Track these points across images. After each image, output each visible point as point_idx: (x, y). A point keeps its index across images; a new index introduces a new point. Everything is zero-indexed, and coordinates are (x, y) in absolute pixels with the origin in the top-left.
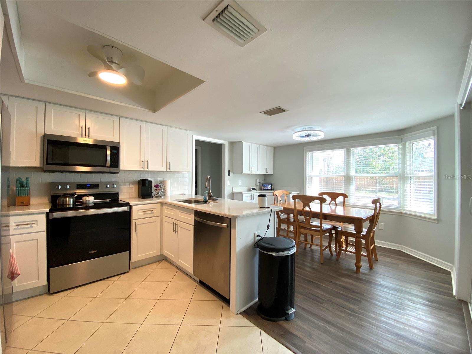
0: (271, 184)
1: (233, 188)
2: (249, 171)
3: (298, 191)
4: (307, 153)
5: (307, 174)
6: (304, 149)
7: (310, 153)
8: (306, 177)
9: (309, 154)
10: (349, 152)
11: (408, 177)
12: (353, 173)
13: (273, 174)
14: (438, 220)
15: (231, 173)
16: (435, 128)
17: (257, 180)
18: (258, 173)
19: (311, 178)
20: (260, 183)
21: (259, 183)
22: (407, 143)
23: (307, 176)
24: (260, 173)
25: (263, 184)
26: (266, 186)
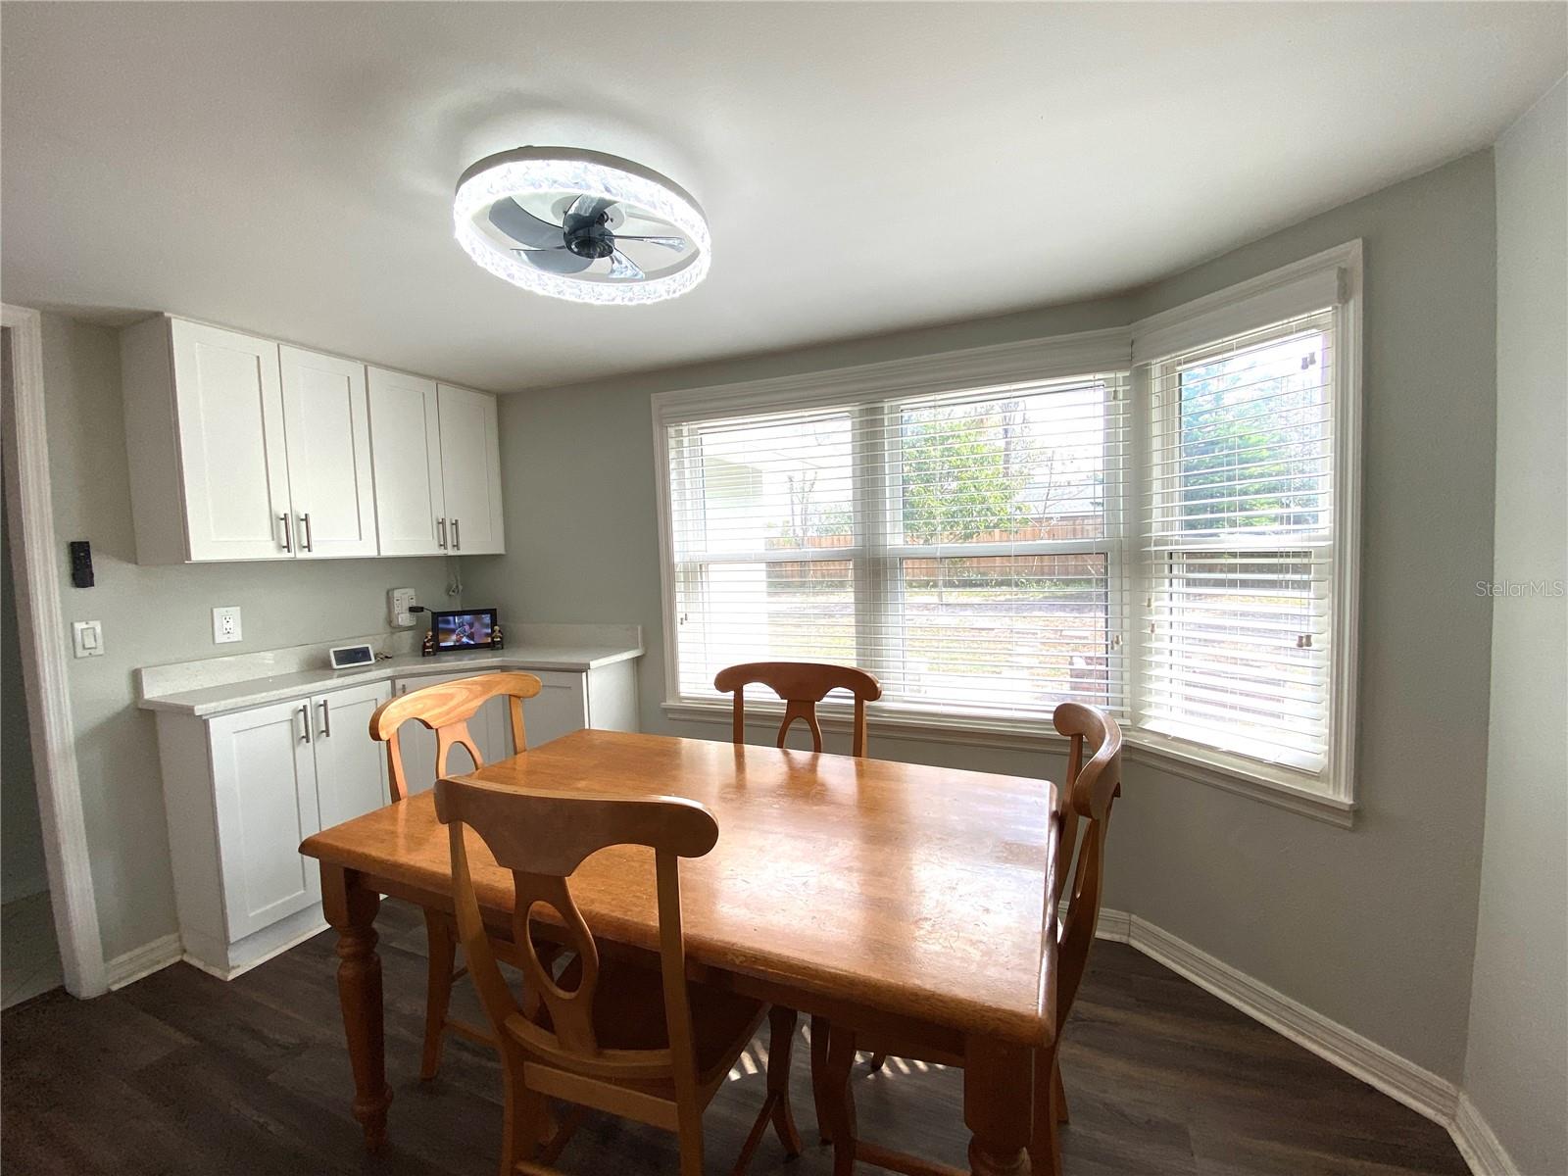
0: (493, 613)
1: (136, 677)
2: (272, 545)
3: (637, 648)
4: (672, 431)
5: (677, 547)
6: (654, 406)
7: (685, 428)
8: (671, 566)
9: (680, 433)
10: (873, 423)
11: (1158, 555)
12: (895, 539)
13: (500, 550)
14: (1357, 813)
15: (99, 564)
16: (1352, 250)
17: (397, 594)
18: (373, 553)
19: (697, 570)
20: (422, 609)
21: (412, 610)
22: (1156, 370)
23: (677, 559)
24: (387, 551)
25: (436, 616)
26: (461, 625)
